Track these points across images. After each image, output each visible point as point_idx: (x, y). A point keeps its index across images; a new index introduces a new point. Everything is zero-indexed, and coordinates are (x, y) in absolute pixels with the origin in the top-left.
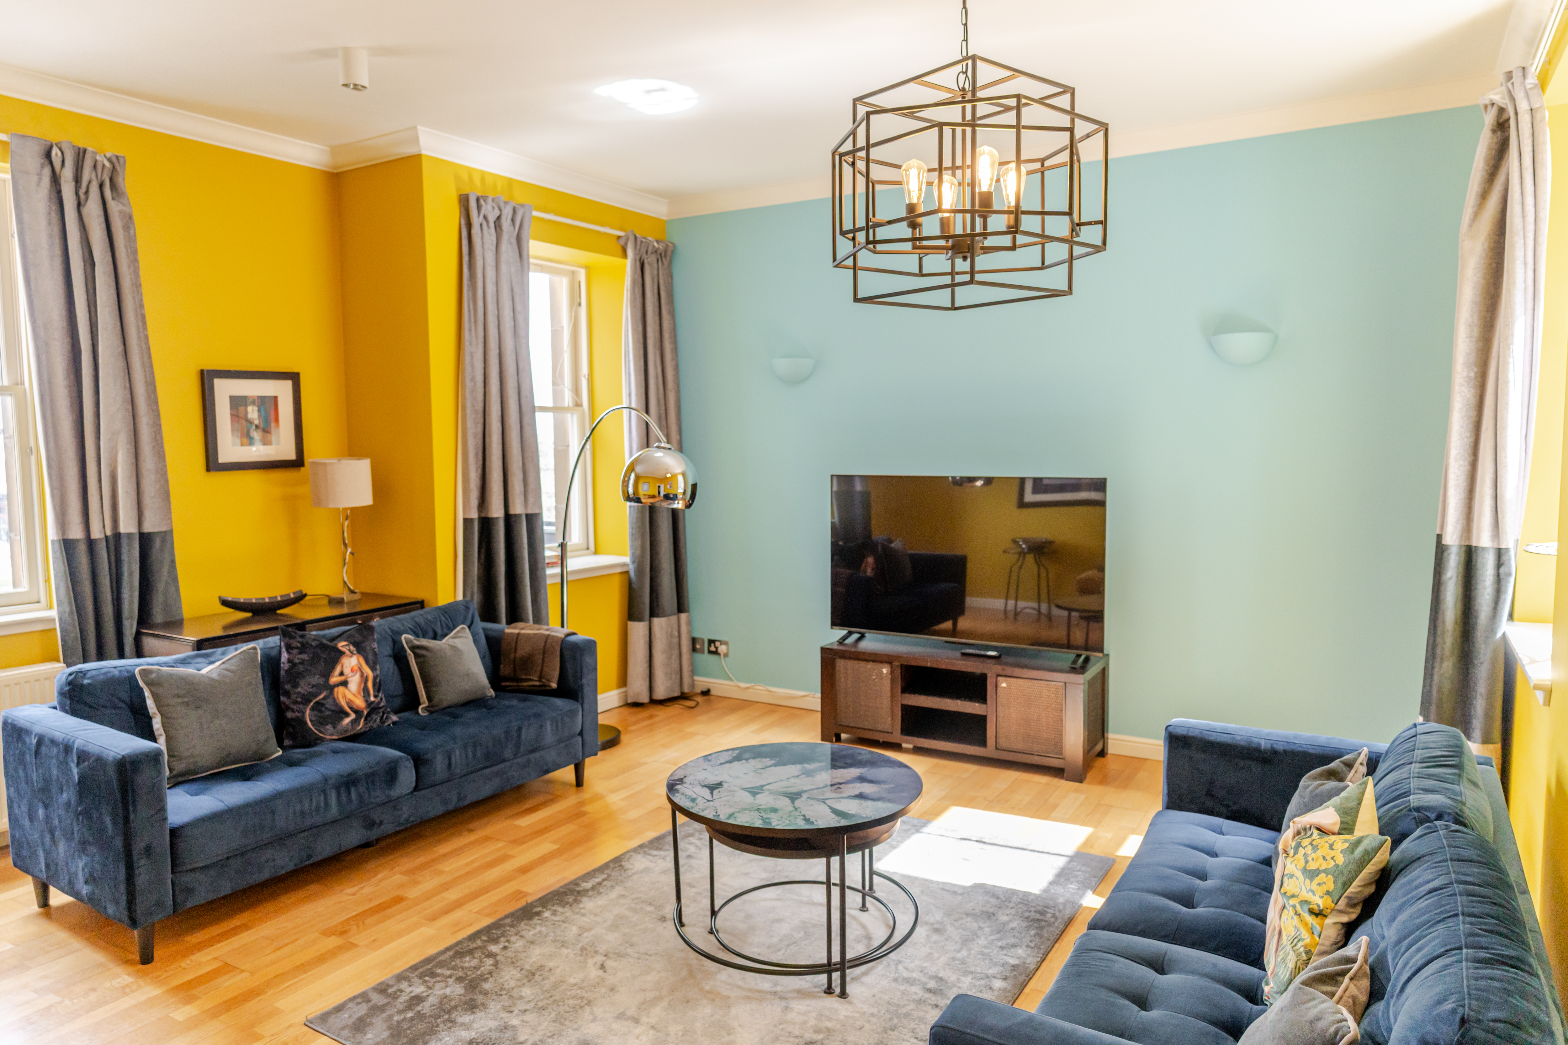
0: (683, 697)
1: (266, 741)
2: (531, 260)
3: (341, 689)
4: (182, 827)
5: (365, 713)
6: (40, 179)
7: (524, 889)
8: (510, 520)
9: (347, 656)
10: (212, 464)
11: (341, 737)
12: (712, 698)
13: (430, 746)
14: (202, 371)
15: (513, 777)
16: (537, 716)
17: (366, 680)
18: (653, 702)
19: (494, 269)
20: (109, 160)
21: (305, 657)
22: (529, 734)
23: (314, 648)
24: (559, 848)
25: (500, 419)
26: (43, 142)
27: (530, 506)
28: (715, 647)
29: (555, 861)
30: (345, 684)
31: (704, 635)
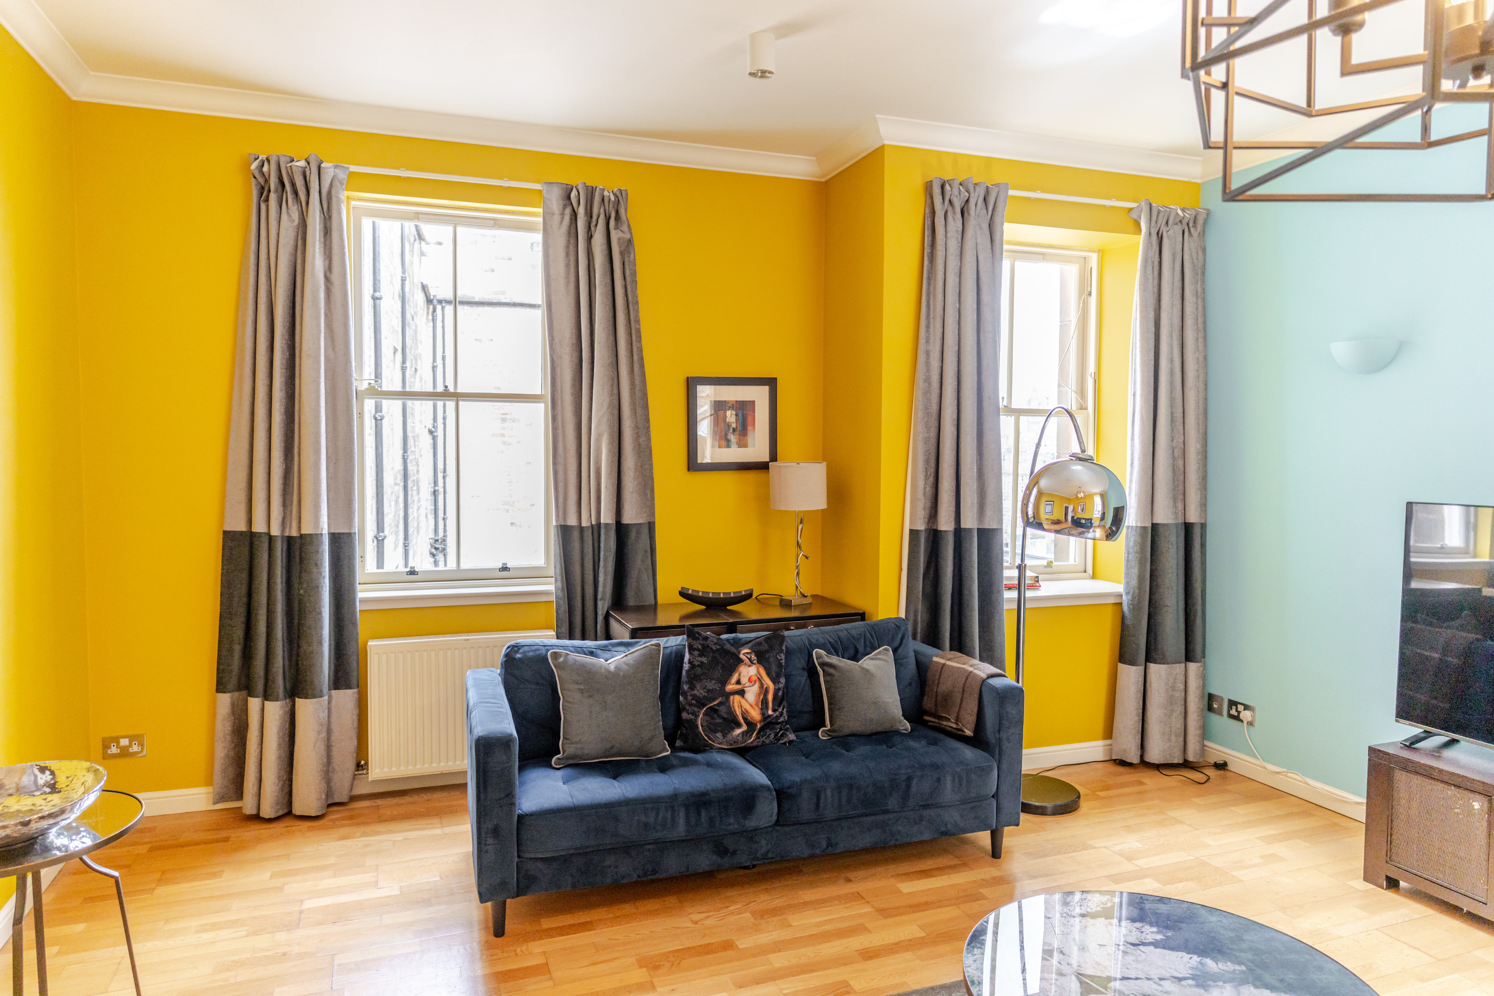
0: (1186, 765)
1: (652, 738)
2: (1005, 247)
3: (737, 698)
4: (531, 815)
5: (759, 726)
6: (562, 219)
7: (852, 983)
8: (959, 533)
9: (746, 664)
10: (693, 465)
11: (730, 747)
12: (1228, 774)
13: (798, 780)
14: (688, 378)
15: (899, 832)
16: (935, 767)
17: (766, 692)
18: (1145, 764)
19: (958, 258)
20: (615, 195)
21: (704, 660)
22: (921, 787)
23: (714, 652)
24: (923, 937)
25: (956, 422)
26: (565, 186)
27: (987, 520)
28: (1237, 710)
29: (908, 955)
30: (742, 693)
31: (1224, 691)
